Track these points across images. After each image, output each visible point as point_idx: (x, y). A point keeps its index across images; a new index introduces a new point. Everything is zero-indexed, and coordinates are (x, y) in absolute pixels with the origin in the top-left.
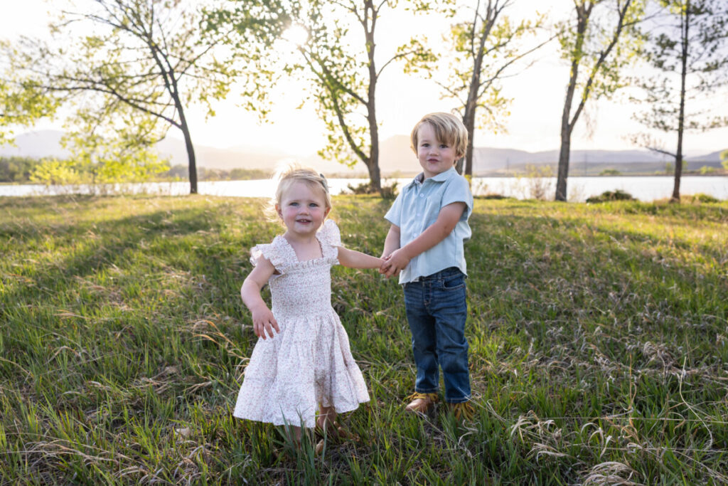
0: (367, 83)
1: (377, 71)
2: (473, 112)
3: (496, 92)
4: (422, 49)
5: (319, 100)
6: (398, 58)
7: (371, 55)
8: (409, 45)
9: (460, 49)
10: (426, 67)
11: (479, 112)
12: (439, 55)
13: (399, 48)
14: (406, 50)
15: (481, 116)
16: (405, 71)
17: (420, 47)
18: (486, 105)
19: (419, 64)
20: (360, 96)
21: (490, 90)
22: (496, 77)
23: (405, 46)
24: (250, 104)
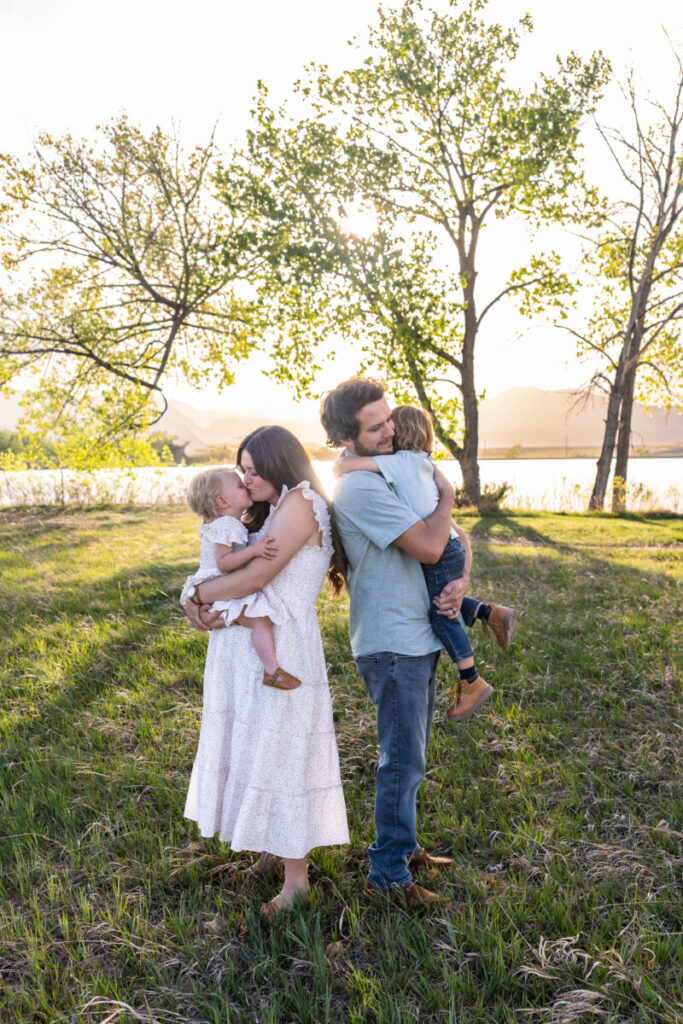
0: (461, 331)
1: (478, 315)
2: (631, 375)
3: (671, 339)
4: (551, 275)
5: (386, 366)
6: (512, 292)
7: (469, 293)
8: (530, 269)
9: (612, 274)
10: (558, 303)
11: (643, 373)
12: (578, 283)
13: (514, 274)
14: (526, 278)
15: (643, 380)
16: (522, 311)
17: (547, 272)
18: (654, 361)
19: (546, 299)
20: (451, 353)
21: (661, 338)
22: (671, 317)
23: (524, 271)
24: (284, 370)
